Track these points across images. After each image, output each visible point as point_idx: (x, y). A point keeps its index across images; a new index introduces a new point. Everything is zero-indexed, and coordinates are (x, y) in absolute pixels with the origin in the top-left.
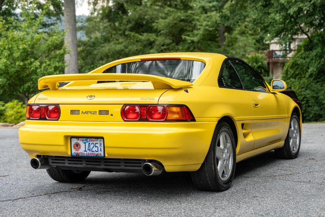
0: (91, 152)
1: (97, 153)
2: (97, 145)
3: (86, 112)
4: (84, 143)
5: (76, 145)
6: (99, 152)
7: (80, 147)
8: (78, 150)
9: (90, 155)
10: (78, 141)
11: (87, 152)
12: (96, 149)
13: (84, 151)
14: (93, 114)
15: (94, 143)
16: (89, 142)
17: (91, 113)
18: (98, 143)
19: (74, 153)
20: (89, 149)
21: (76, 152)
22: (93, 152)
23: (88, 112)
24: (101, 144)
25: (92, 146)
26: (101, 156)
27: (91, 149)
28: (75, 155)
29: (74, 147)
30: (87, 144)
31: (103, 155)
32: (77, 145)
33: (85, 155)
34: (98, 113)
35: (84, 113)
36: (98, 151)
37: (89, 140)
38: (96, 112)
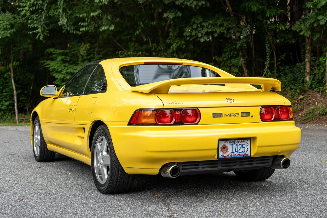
0: (238, 153)
1: (243, 153)
2: (244, 146)
3: (229, 114)
4: (232, 145)
5: (223, 147)
6: (246, 153)
7: (227, 150)
8: (225, 152)
9: (237, 157)
10: (225, 144)
11: (234, 154)
12: (243, 150)
13: (232, 153)
14: (236, 116)
15: (242, 143)
16: (236, 144)
17: (234, 115)
18: (245, 144)
19: (221, 155)
20: (236, 150)
21: (223, 155)
22: (240, 153)
23: (231, 114)
24: (247, 144)
25: (239, 147)
26: (247, 156)
27: (238, 150)
28: (222, 158)
29: (222, 150)
30: (235, 146)
31: (249, 155)
32: (225, 148)
33: (233, 157)
34: (240, 115)
35: (227, 116)
36: (244, 152)
37: (236, 141)
38: (239, 114)
